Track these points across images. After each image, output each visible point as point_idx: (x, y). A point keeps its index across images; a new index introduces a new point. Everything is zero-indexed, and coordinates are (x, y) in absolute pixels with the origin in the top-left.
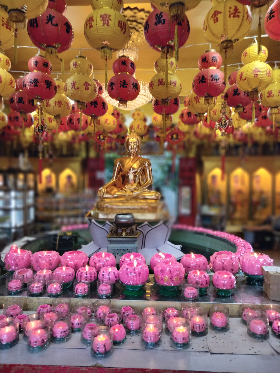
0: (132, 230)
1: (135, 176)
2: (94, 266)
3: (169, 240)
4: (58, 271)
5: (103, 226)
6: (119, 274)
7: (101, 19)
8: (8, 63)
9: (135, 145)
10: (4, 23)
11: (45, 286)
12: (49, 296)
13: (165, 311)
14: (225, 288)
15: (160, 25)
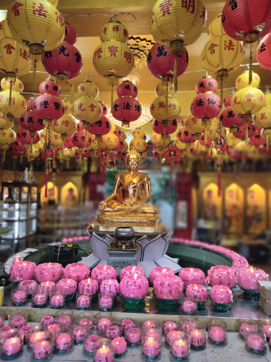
0: (131, 243)
2: (95, 278)
4: (61, 283)
5: (103, 239)
6: (119, 287)
7: (109, 50)
8: (21, 86)
9: (135, 161)
10: (21, 53)
11: (49, 297)
12: (52, 308)
13: (165, 324)
14: (222, 303)
15: (162, 57)
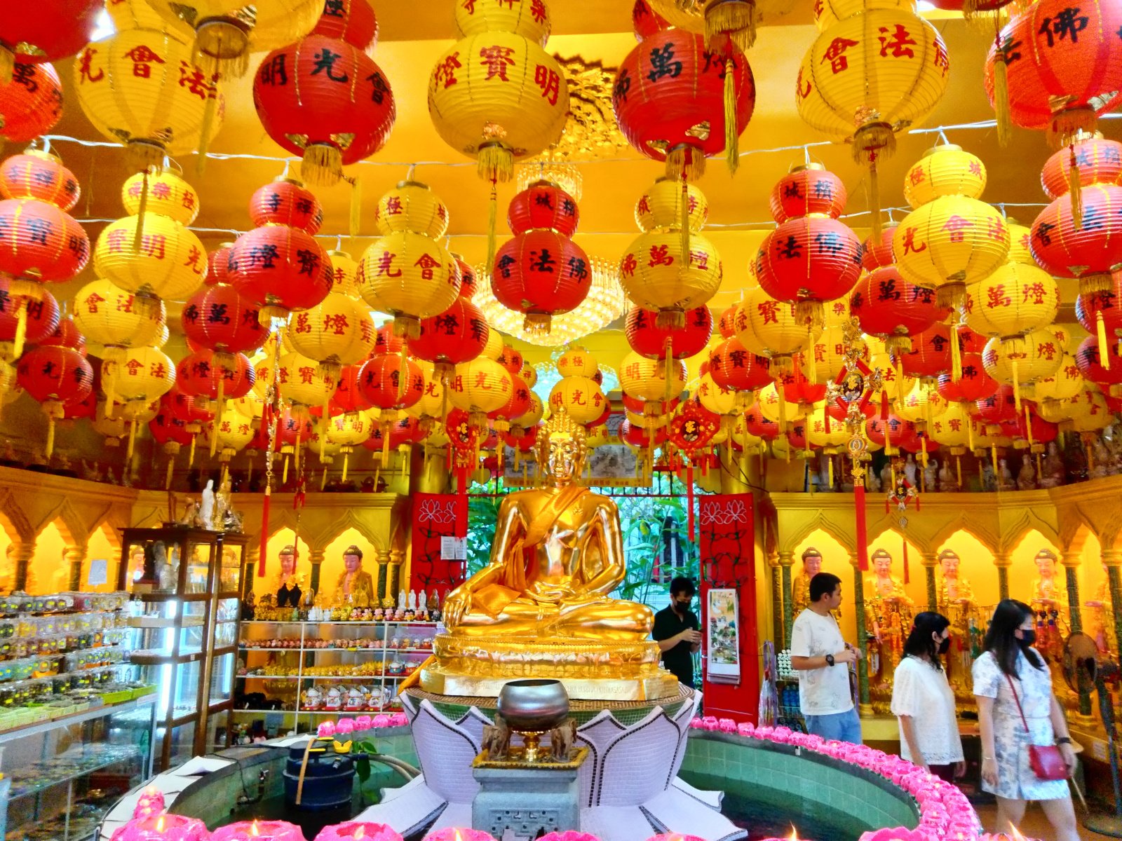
0: (558, 741)
1: (567, 551)
3: (681, 774)
5: (458, 724)
7: (484, 59)
8: (191, 202)
9: (568, 452)
10: (185, 76)
15: (666, 80)
